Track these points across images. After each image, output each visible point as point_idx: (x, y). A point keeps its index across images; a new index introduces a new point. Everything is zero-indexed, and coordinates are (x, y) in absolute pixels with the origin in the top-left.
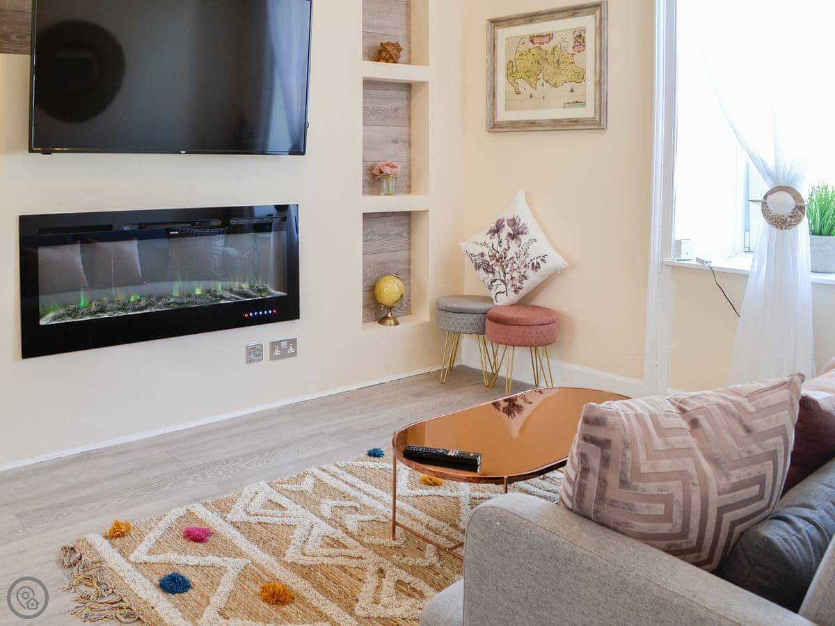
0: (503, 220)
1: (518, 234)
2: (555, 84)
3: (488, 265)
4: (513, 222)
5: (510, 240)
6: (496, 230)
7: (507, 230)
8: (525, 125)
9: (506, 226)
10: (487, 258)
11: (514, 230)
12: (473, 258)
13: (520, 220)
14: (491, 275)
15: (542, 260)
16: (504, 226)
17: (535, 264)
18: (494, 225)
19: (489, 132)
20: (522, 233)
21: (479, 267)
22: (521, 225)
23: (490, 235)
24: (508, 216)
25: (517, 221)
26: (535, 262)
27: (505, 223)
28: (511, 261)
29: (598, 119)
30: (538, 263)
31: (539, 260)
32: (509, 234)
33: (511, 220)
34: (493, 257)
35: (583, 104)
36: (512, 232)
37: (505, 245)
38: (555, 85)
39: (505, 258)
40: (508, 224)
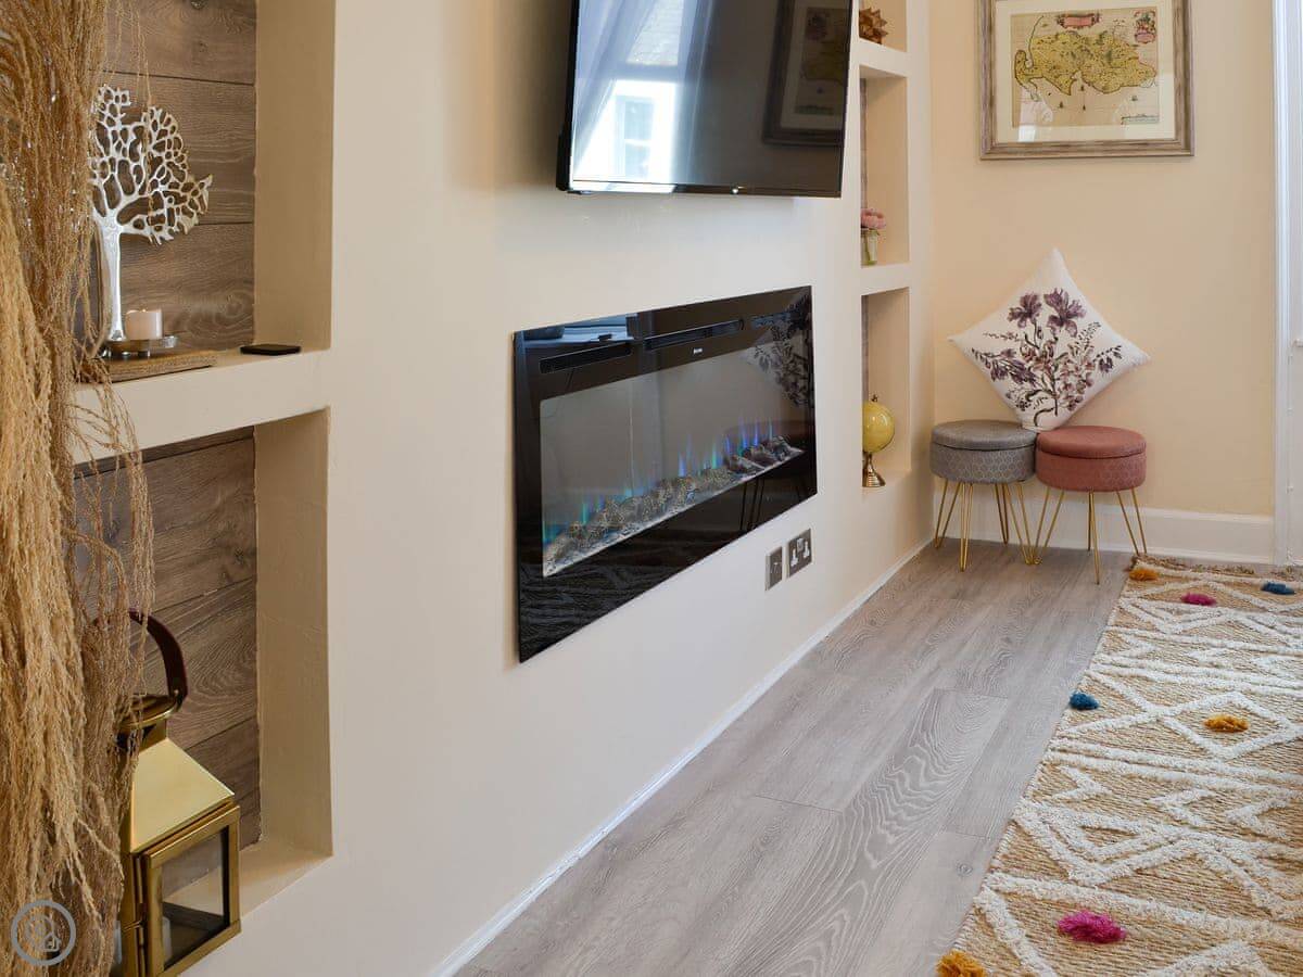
0: (1035, 297)
1: (1069, 316)
2: (1104, 88)
3: (1022, 369)
4: (1056, 299)
5: (1057, 328)
6: (1027, 310)
7: (1046, 312)
8: (1054, 149)
9: (1044, 305)
10: (1019, 357)
11: (1060, 311)
12: (990, 360)
13: (1067, 294)
14: (1027, 385)
15: (1116, 354)
16: (1040, 305)
17: (1106, 361)
18: (1017, 304)
19: (982, 160)
20: (1076, 315)
21: (1004, 373)
22: (1070, 303)
23: (1016, 322)
24: (1042, 290)
25: (1063, 296)
26: (1103, 357)
27: (1042, 300)
28: (1063, 360)
29: (1182, 141)
30: (1109, 360)
31: (1111, 355)
32: (1053, 319)
33: (1051, 296)
34: (1029, 355)
35: (1155, 119)
36: (1056, 314)
37: (1047, 335)
38: (1105, 90)
39: (1052, 355)
40: (1047, 303)
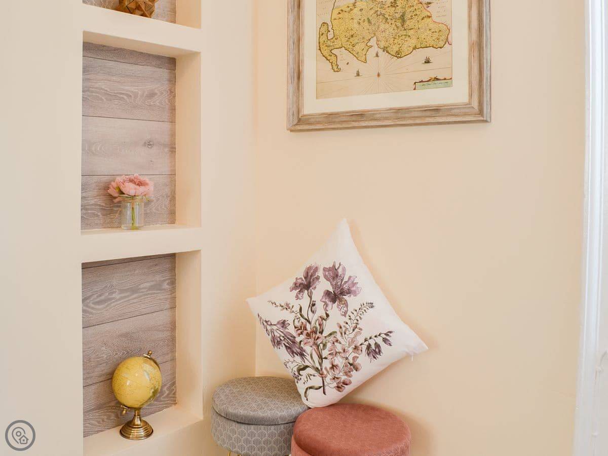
0: (316, 269)
1: (342, 293)
2: (398, 53)
3: (294, 342)
4: (334, 274)
5: (330, 304)
6: (306, 285)
7: (323, 286)
8: (349, 119)
9: (322, 279)
10: (291, 330)
11: (335, 286)
12: (269, 328)
13: (344, 269)
14: (298, 359)
15: (385, 340)
16: (318, 278)
17: (373, 347)
18: (301, 275)
19: (291, 131)
20: (349, 292)
21: (279, 343)
22: (346, 279)
23: (295, 292)
24: (323, 262)
25: (340, 271)
26: (372, 342)
27: (320, 273)
28: (332, 338)
29: (475, 104)
30: (377, 346)
31: (379, 341)
32: (328, 293)
33: (329, 269)
34: (301, 329)
35: (447, 81)
36: (331, 290)
37: (320, 311)
38: (398, 55)
39: (321, 332)
40: (325, 276)
